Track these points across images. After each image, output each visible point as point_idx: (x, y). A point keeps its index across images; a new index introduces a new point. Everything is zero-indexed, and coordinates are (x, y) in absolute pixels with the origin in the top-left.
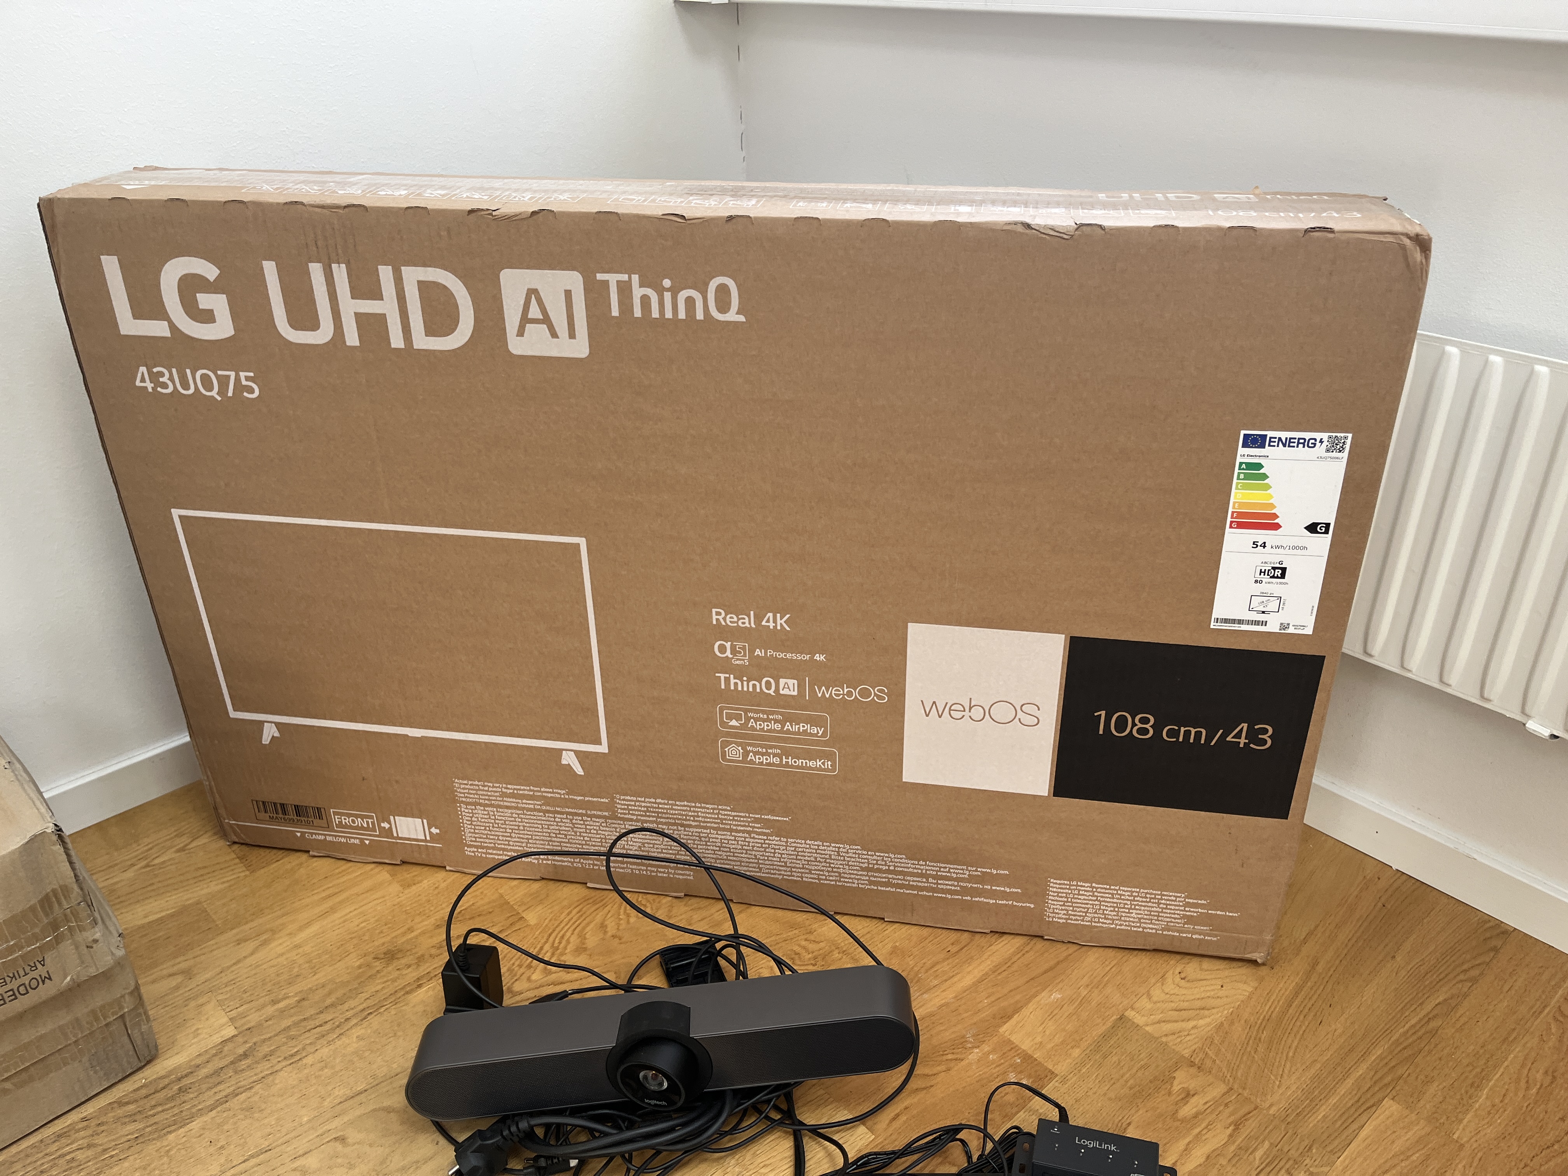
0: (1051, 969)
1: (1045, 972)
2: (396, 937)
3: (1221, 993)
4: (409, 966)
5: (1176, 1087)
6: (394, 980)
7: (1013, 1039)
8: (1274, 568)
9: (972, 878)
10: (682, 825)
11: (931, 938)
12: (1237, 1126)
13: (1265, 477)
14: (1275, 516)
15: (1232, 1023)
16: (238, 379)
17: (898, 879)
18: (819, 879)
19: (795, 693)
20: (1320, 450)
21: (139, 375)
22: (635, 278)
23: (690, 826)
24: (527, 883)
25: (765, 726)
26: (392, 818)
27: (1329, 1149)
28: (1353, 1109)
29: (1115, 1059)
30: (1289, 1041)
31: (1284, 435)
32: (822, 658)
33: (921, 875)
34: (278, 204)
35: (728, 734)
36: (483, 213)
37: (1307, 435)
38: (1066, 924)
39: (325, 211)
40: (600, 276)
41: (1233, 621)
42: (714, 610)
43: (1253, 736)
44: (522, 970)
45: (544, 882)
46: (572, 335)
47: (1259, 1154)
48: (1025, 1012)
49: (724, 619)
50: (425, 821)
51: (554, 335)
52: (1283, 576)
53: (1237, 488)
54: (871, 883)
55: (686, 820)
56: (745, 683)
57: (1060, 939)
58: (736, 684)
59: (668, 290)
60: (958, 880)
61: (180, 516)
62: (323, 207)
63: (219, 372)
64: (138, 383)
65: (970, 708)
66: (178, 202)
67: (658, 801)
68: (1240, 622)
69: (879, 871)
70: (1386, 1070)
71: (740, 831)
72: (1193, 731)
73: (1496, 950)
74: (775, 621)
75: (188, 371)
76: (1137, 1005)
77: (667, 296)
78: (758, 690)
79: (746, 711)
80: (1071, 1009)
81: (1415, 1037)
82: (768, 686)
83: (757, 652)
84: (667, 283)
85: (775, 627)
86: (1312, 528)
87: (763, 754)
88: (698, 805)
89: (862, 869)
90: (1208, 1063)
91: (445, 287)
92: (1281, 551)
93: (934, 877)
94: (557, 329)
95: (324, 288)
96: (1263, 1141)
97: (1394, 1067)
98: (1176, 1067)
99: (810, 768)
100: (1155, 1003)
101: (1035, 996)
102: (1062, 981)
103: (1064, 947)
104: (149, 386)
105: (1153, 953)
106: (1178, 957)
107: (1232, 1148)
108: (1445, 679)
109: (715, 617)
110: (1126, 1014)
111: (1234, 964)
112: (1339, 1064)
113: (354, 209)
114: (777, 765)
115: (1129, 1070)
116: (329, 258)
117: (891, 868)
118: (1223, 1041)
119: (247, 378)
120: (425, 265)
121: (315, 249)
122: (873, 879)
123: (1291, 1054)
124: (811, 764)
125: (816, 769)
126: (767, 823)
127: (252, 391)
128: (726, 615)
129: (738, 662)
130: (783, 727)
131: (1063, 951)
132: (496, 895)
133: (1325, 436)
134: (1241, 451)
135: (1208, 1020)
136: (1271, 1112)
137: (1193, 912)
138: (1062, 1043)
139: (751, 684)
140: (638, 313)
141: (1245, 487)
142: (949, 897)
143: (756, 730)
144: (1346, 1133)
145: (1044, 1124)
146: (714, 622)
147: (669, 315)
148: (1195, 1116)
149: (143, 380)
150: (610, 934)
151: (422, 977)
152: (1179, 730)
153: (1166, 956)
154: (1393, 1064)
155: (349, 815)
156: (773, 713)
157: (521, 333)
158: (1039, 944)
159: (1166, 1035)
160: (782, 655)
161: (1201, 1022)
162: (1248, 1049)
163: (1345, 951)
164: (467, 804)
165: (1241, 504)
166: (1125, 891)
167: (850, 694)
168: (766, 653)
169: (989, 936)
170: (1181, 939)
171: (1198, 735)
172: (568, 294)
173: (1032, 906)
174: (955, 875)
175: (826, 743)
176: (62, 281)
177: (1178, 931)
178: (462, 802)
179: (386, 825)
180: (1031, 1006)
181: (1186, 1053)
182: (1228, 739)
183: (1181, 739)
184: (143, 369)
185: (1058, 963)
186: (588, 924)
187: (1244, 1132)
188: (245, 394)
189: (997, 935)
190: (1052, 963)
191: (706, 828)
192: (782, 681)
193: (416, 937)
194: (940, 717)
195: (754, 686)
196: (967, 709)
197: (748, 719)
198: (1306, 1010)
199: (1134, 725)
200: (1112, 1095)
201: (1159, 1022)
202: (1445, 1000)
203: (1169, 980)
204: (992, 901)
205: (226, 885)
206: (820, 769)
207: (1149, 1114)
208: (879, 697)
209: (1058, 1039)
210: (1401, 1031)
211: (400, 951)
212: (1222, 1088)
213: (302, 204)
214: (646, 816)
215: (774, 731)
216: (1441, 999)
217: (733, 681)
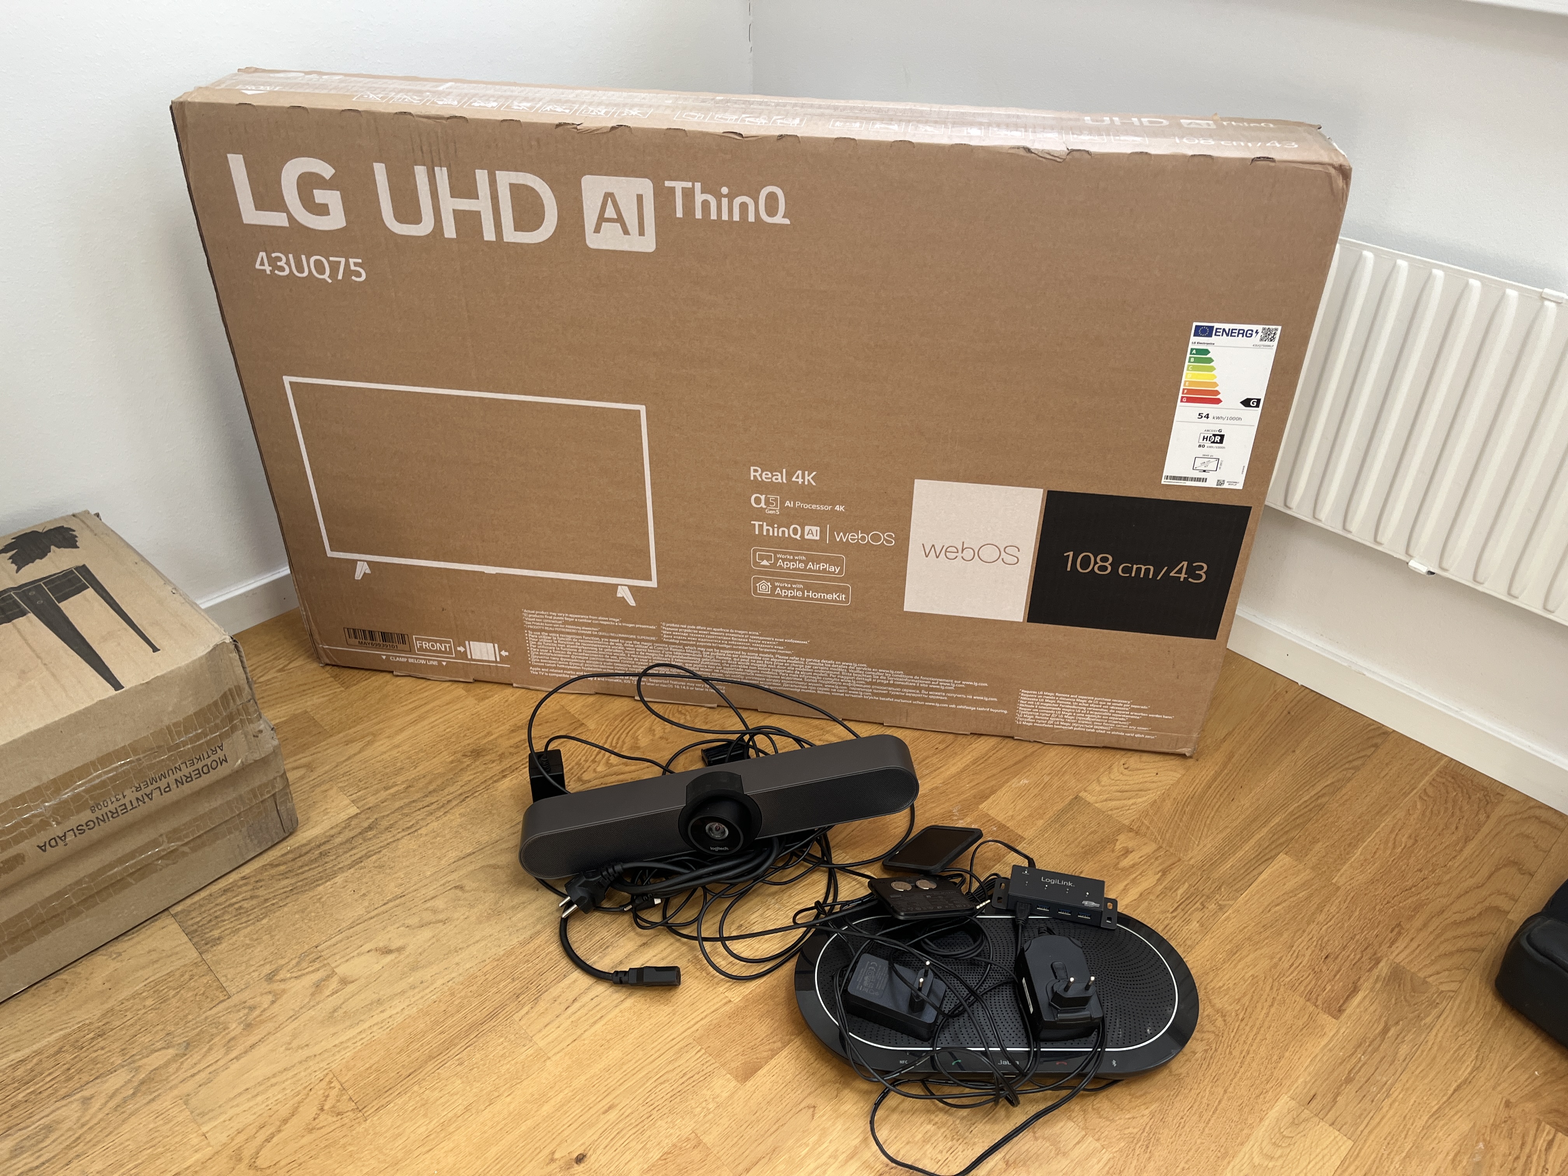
0: (1020, 761)
1: (1016, 764)
2: (478, 739)
3: (1155, 779)
4: (493, 762)
5: (1118, 846)
6: (483, 772)
7: (990, 813)
8: (1215, 435)
9: (957, 690)
10: (718, 648)
11: (921, 739)
12: (1164, 872)
13: (1210, 360)
14: (1217, 393)
15: (1164, 800)
16: (347, 264)
17: (896, 691)
18: (830, 692)
19: (818, 538)
20: (1256, 339)
21: (259, 260)
22: (698, 186)
23: (724, 649)
24: (584, 697)
25: (791, 565)
26: (467, 643)
27: (1234, 889)
28: (1254, 861)
29: (1071, 827)
30: (1208, 812)
31: (1227, 326)
32: (842, 508)
33: (915, 688)
34: (389, 114)
35: (760, 572)
36: (569, 127)
37: (1246, 327)
38: (1033, 727)
39: (430, 121)
40: (668, 184)
41: (1180, 478)
42: (752, 468)
43: (1191, 572)
44: (588, 764)
45: (597, 696)
46: (642, 233)
47: (1180, 892)
48: (999, 793)
49: (761, 475)
50: (496, 645)
51: (626, 232)
52: (1221, 442)
53: (1188, 370)
54: (874, 694)
55: (721, 643)
56: (776, 530)
57: (1027, 739)
58: (768, 530)
59: (725, 196)
60: (946, 691)
61: (291, 383)
62: (428, 117)
63: (331, 259)
64: (258, 266)
65: (963, 550)
66: (299, 109)
67: (698, 627)
68: (1185, 479)
69: (881, 684)
70: (1281, 833)
71: (766, 653)
72: (1143, 568)
73: (1376, 746)
74: (803, 477)
75: (303, 257)
76: (1089, 788)
77: (725, 201)
78: (787, 535)
79: (776, 553)
80: (1036, 791)
81: (1306, 810)
82: (795, 531)
83: (787, 503)
84: (725, 190)
85: (803, 482)
86: (1246, 403)
87: (788, 589)
88: (732, 631)
89: (867, 683)
90: (1144, 829)
91: (533, 189)
92: (1220, 421)
93: (926, 689)
94: (629, 227)
95: (427, 188)
96: (1184, 883)
97: (1288, 831)
98: (1119, 831)
99: (827, 600)
100: (1104, 786)
101: (1007, 781)
102: (1029, 770)
103: (1030, 745)
104: (268, 269)
105: (1101, 750)
106: (1123, 752)
107: (1160, 888)
108: (1348, 527)
109: (752, 474)
110: (1080, 795)
111: (1167, 757)
112: (1245, 829)
113: (455, 120)
114: (799, 598)
115: (1082, 835)
116: (433, 162)
117: (892, 682)
118: (1156, 814)
119: (356, 264)
120: (516, 170)
121: (420, 153)
122: (875, 691)
123: (1208, 822)
124: (829, 597)
125: (832, 601)
126: (789, 646)
127: (359, 275)
128: (762, 472)
129: (771, 512)
130: (806, 566)
131: (1030, 748)
132: (558, 707)
133: (1260, 328)
134: (1193, 339)
135: (1144, 799)
136: (1191, 863)
137: (1136, 716)
138: (1029, 816)
139: (781, 530)
140: (699, 215)
141: (1194, 369)
142: (938, 705)
143: (783, 569)
144: (1248, 877)
145: (1016, 869)
146: (752, 478)
147: (725, 217)
148: (1133, 866)
149: (262, 264)
150: (657, 736)
151: (505, 770)
152: (1132, 567)
153: (1113, 752)
154: (1287, 829)
155: (429, 641)
156: (798, 554)
157: (597, 230)
158: (1011, 743)
159: (1111, 810)
160: (808, 506)
161: (1140, 800)
162: (1176, 819)
163: (1255, 747)
164: (533, 630)
165: (1191, 383)
166: (1082, 699)
167: (863, 538)
168: (794, 504)
169: (969, 737)
170: (1125, 738)
171: (1147, 571)
172: (640, 198)
173: (1006, 712)
174: (943, 688)
175: (841, 580)
176: (190, 175)
177: (1124, 731)
178: (530, 629)
179: (461, 649)
180: (1004, 790)
181: (1127, 822)
182: (1172, 574)
183: (1133, 575)
184: (262, 254)
185: (1026, 757)
186: (638, 729)
187: (1169, 877)
188: (353, 278)
189: (976, 737)
190: (1021, 757)
191: (737, 650)
192: (807, 528)
193: (496, 739)
194: (937, 557)
195: (783, 532)
196: (960, 551)
197: (777, 559)
198: (1221, 791)
199: (1096, 563)
200: (1068, 852)
201: (1106, 800)
202: (1333, 783)
203: (1115, 770)
204: (973, 709)
205: (327, 698)
206: (836, 601)
207: (1097, 865)
208: (887, 541)
209: (1025, 814)
210: (1296, 805)
211: (484, 750)
212: (1154, 846)
213: (410, 114)
214: (687, 640)
215: (799, 569)
216: (1329, 782)
217: (765, 528)
